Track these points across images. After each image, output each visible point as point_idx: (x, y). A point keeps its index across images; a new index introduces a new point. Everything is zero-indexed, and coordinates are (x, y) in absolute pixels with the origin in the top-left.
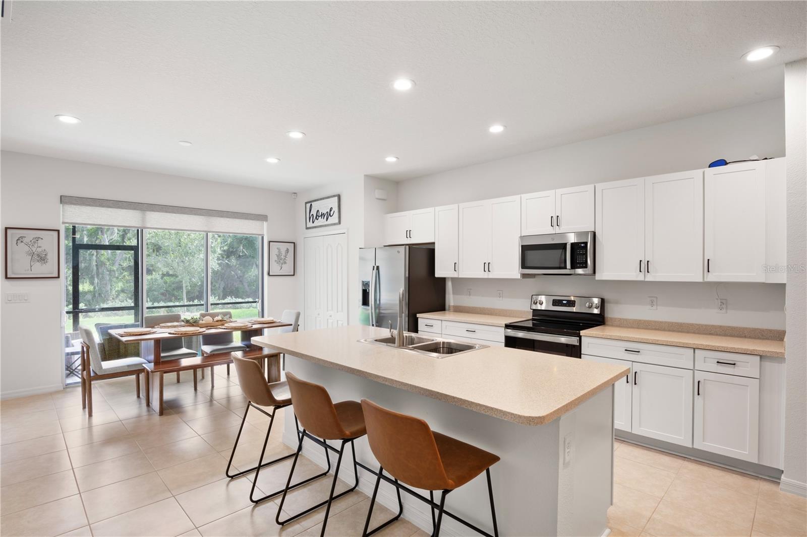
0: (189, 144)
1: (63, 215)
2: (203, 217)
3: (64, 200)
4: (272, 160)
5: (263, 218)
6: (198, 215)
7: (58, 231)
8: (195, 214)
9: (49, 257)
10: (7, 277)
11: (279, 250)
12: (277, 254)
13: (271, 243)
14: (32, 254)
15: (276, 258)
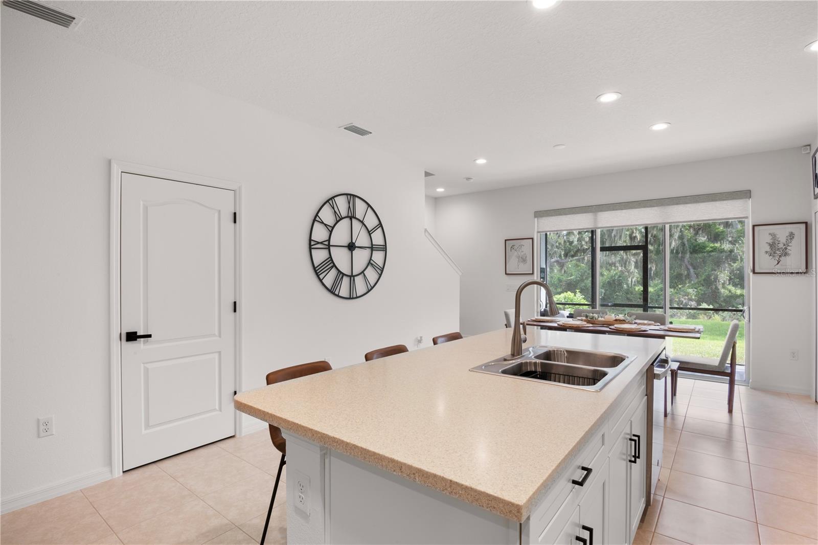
0: (564, 147)
1: (538, 226)
2: (656, 208)
3: (539, 214)
4: (660, 127)
5: (746, 194)
6: (648, 207)
7: (532, 239)
8: (644, 207)
9: (528, 259)
10: (506, 274)
11: (773, 236)
12: (770, 241)
13: (756, 228)
14: (519, 257)
15: (768, 248)
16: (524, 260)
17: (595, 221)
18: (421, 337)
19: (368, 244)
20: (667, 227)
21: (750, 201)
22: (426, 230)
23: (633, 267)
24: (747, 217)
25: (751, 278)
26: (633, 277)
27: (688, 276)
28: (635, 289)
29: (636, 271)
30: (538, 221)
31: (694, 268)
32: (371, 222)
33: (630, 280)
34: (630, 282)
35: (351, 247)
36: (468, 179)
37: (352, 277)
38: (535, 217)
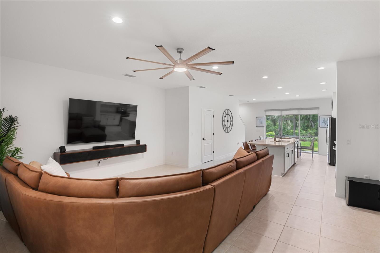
2: (297, 111)
5: (318, 108)
6: (295, 110)
7: (264, 117)
9: (263, 122)
10: (256, 127)
11: (324, 118)
12: (323, 120)
13: (320, 117)
14: (260, 122)
15: (323, 122)
16: (262, 123)
17: (281, 113)
18: (239, 143)
19: (230, 120)
20: (300, 115)
21: (319, 110)
22: (239, 116)
23: (290, 122)
24: (318, 114)
25: (319, 128)
26: (290, 126)
27: (311, 126)
28: (290, 131)
29: (291, 123)
30: (265, 113)
31: (314, 123)
32: (231, 115)
33: (288, 127)
34: (288, 128)
35: (228, 121)
36: (248, 102)
37: (228, 128)
38: (265, 111)
